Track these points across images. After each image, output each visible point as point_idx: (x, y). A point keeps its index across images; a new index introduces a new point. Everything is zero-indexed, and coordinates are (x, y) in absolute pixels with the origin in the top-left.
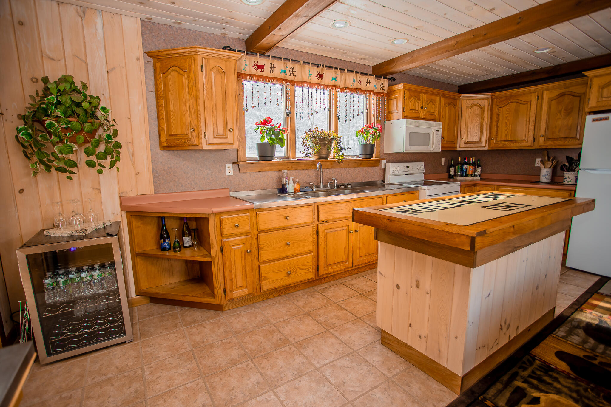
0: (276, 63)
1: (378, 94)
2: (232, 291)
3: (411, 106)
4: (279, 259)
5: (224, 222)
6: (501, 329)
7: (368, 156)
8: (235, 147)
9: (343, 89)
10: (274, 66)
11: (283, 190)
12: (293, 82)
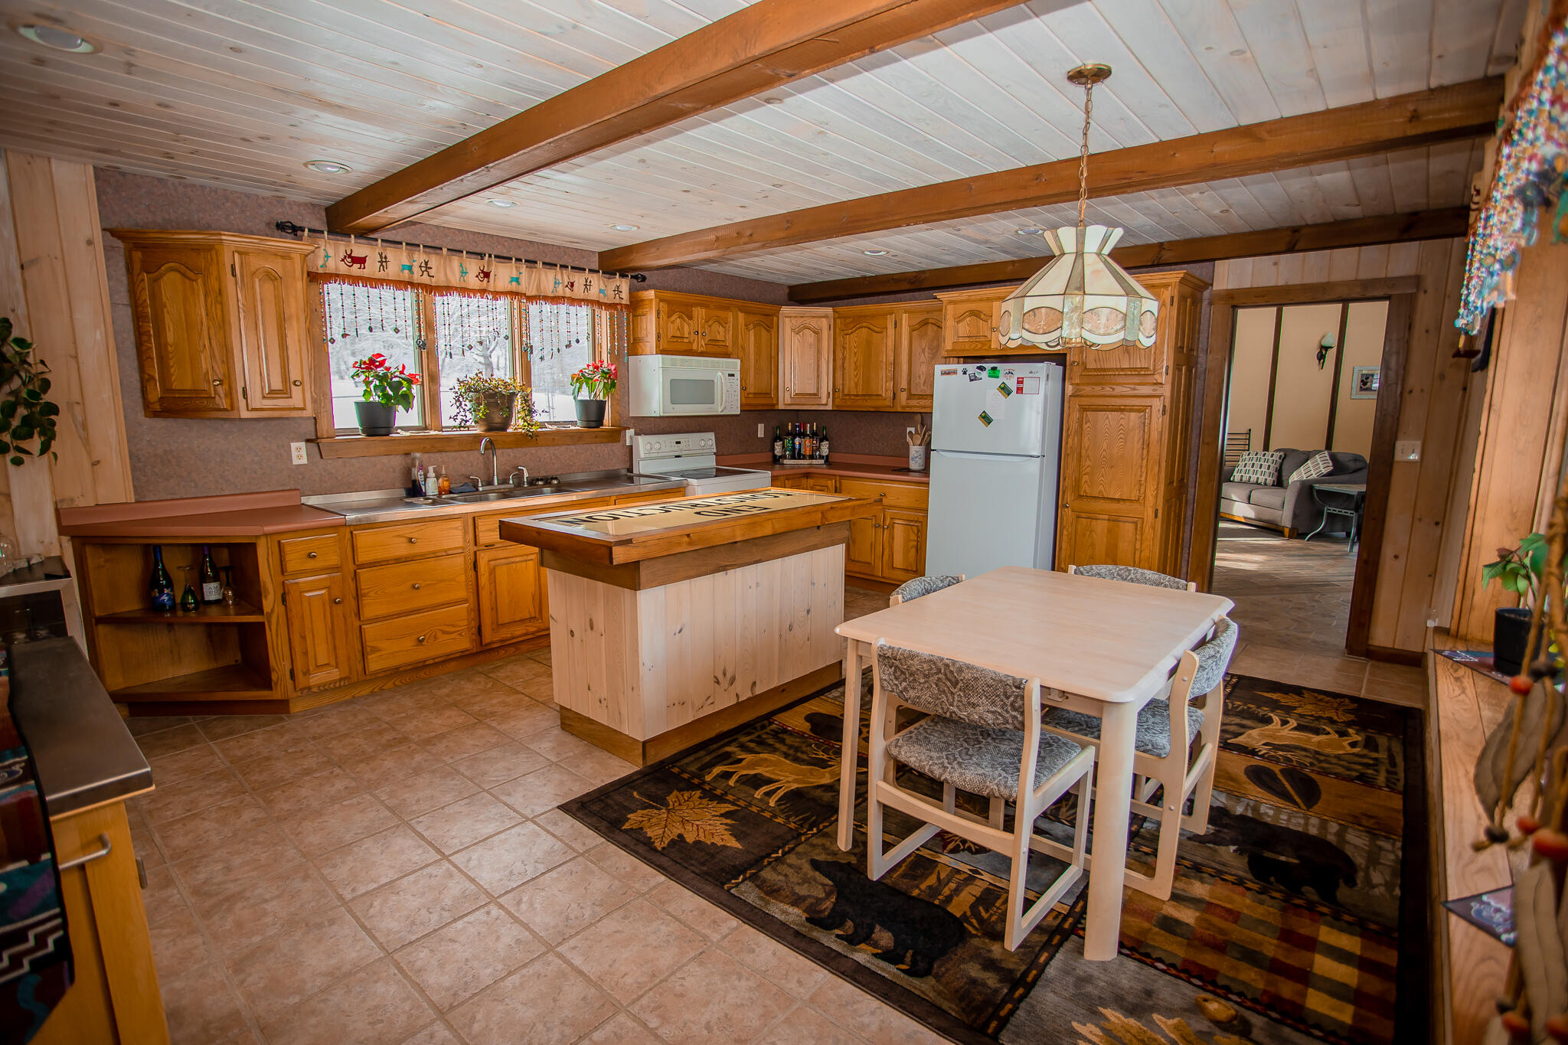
0: (391, 253)
1: (610, 306)
2: (307, 673)
3: (672, 330)
4: (399, 615)
5: (287, 549)
6: (718, 682)
7: (593, 424)
8: (309, 412)
9: (531, 299)
10: (386, 258)
11: (414, 491)
12: (429, 289)
